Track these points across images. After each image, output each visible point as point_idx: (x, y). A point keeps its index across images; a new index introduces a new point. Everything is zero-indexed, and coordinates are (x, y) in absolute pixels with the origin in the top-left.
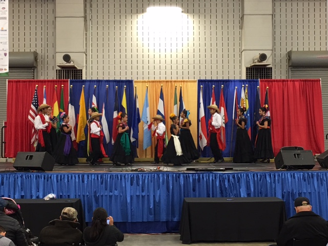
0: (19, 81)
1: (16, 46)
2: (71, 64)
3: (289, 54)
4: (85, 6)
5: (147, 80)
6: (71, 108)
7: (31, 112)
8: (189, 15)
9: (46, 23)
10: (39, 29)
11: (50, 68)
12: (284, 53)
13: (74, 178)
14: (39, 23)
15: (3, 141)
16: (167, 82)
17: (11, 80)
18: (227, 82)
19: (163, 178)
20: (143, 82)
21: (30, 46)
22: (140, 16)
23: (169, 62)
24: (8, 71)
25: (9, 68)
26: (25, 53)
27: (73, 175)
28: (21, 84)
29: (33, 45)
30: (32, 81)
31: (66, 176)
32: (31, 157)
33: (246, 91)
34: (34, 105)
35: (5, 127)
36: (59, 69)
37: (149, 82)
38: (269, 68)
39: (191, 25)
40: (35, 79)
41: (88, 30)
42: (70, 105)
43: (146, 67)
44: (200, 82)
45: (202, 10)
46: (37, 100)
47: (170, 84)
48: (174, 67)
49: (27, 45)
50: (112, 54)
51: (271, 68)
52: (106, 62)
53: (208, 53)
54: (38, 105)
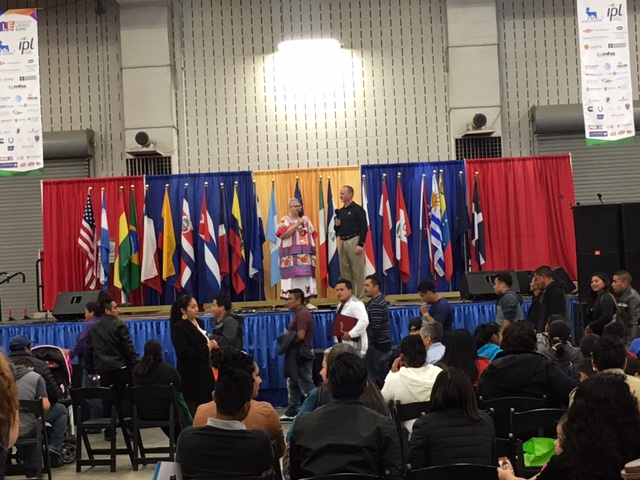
0: (61, 183)
1: (56, 121)
2: (151, 148)
3: (533, 111)
4: (172, 45)
5: (276, 170)
6: (149, 222)
7: (82, 232)
8: (354, 51)
9: (106, 79)
10: (94, 88)
11: (117, 155)
12: (525, 110)
13: (144, 328)
14: (94, 79)
15: (40, 284)
16: (309, 171)
17: (48, 180)
18: (409, 168)
19: (281, 322)
20: (268, 173)
21: (77, 120)
22: (269, 58)
23: (322, 135)
24: (42, 166)
25: (45, 159)
26: (72, 133)
27: (143, 324)
28: (65, 186)
29: (86, 119)
30: (84, 182)
31: (132, 326)
32: (79, 299)
33: (441, 181)
34: (88, 221)
35: (42, 260)
36: (132, 157)
37: (279, 173)
38: (496, 138)
39: (359, 68)
40: (92, 177)
41: (180, 87)
42: (146, 217)
43: (282, 146)
44: (365, 169)
45: (377, 43)
46: (92, 212)
47: (314, 174)
48: (332, 144)
49: (76, 119)
50: (222, 127)
51: (500, 138)
52: (213, 141)
53: (391, 117)
54: (93, 221)
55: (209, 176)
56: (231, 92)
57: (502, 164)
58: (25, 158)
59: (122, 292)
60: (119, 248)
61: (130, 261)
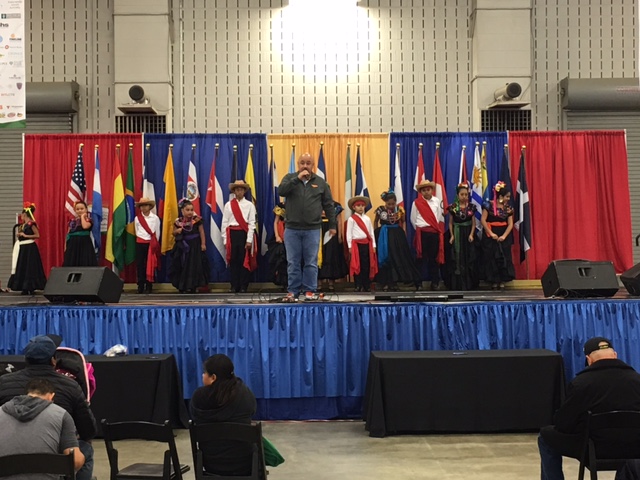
0: (47, 137)
1: (37, 70)
2: (146, 104)
3: (564, 85)
5: (290, 134)
6: (148, 187)
7: (71, 195)
8: (370, 10)
9: (95, 26)
10: (81, 37)
11: (104, 113)
12: (554, 82)
13: (160, 316)
14: (81, 26)
16: (330, 137)
17: (31, 135)
18: (445, 137)
19: (331, 315)
20: (283, 137)
21: (62, 72)
22: (277, 12)
23: (332, 100)
24: (24, 118)
25: (27, 113)
26: (54, 85)
27: (160, 311)
28: (51, 142)
29: (70, 69)
30: (72, 137)
31: (146, 313)
32: (78, 276)
33: (483, 154)
34: (77, 183)
36: (122, 114)
37: (296, 137)
38: (525, 111)
39: (374, 28)
40: (75, 133)
41: (176, 39)
42: (145, 181)
43: (288, 110)
44: (395, 137)
46: (82, 173)
47: (336, 140)
48: (343, 111)
49: (59, 69)
50: (222, 85)
51: (530, 111)
52: (211, 101)
53: (408, 84)
54: (83, 182)
55: (217, 137)
56: (233, 46)
57: (549, 138)
58: (4, 107)
59: (113, 266)
60: (113, 215)
61: (125, 231)
